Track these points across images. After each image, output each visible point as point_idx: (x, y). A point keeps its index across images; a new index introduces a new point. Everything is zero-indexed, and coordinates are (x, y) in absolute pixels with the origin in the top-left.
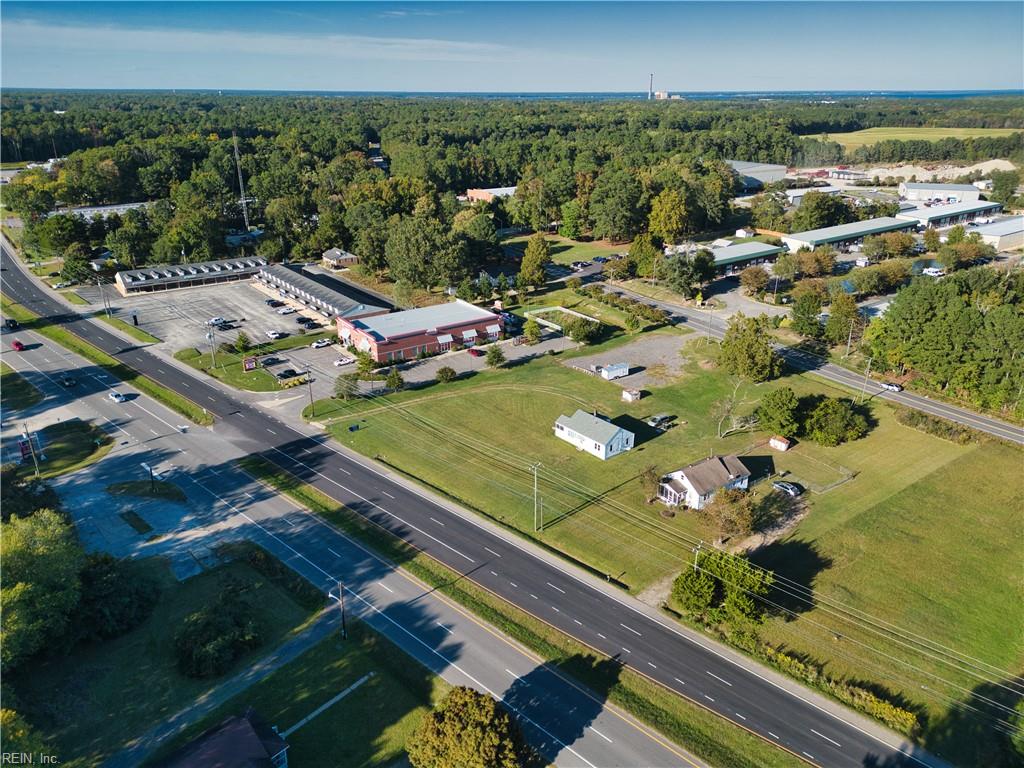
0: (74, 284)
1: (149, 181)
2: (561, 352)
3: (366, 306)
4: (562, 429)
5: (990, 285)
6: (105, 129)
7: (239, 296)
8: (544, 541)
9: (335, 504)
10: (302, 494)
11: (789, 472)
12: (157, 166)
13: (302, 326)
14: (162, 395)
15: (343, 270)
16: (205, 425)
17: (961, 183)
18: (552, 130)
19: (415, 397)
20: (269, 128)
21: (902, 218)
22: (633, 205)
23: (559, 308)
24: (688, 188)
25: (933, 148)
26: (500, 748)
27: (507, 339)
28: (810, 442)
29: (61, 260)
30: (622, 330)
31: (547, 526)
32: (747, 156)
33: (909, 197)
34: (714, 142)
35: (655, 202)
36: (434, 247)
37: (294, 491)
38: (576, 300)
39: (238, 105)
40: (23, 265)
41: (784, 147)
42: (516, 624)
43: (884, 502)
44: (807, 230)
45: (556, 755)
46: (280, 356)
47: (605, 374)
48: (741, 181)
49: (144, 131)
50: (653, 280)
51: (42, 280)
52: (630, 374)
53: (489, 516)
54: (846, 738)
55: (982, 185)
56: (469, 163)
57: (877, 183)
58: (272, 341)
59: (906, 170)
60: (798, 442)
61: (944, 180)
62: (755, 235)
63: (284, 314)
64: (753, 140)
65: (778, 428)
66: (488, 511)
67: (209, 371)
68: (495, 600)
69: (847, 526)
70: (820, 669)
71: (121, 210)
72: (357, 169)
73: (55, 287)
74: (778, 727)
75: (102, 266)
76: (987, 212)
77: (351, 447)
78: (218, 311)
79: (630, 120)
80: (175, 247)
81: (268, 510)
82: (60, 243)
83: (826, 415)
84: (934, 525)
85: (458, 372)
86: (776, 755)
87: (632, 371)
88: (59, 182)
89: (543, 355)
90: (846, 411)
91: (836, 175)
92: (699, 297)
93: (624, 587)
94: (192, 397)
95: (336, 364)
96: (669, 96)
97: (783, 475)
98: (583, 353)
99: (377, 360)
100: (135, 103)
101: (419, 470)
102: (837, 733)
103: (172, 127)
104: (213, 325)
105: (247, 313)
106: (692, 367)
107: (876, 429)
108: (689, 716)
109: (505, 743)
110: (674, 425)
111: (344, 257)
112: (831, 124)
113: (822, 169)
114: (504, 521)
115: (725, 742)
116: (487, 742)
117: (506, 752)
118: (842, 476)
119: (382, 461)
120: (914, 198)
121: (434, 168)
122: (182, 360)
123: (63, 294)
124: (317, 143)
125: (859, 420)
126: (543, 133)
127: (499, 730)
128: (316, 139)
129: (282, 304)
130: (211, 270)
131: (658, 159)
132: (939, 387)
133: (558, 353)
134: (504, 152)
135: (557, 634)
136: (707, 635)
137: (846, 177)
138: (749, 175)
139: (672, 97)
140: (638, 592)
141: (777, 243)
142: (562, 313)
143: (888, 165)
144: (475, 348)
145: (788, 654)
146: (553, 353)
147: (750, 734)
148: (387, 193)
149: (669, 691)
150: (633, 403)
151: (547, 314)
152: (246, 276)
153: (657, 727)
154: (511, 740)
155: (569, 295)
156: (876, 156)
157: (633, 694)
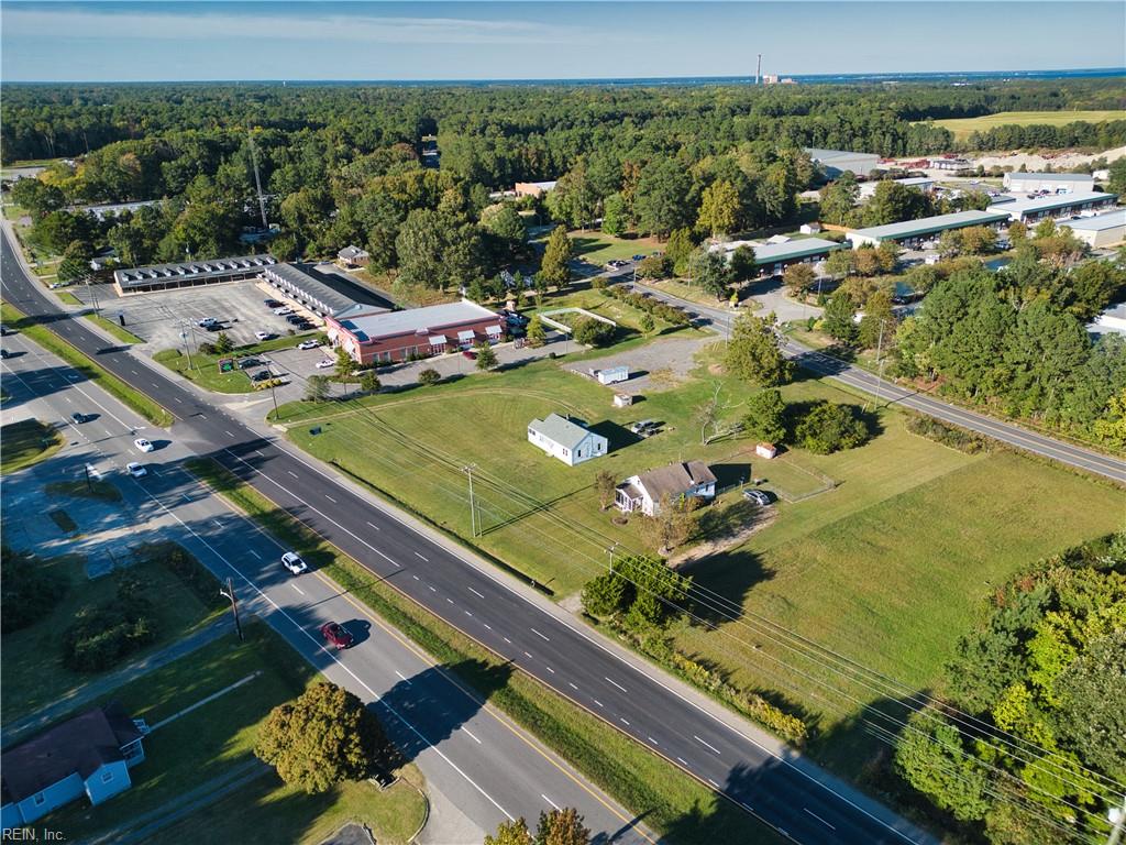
0: (70, 284)
1: (173, 177)
2: (563, 356)
3: (363, 305)
4: (534, 434)
5: (1042, 281)
6: (144, 122)
7: (239, 296)
8: (480, 547)
10: (242, 496)
11: (766, 481)
12: (182, 160)
13: (294, 327)
14: (128, 396)
15: (357, 269)
16: (164, 426)
17: (1080, 172)
18: (626, 119)
19: (391, 400)
20: (319, 119)
21: (993, 211)
22: (682, 198)
23: (577, 309)
24: (745, 178)
25: (1058, 134)
26: (344, 743)
27: (509, 341)
28: (801, 450)
29: (61, 259)
30: (640, 332)
31: (486, 532)
32: (838, 145)
33: (1013, 189)
34: (802, 129)
35: (705, 194)
36: (444, 243)
37: (234, 493)
38: (599, 301)
39: (299, 96)
40: (25, 265)
41: (884, 134)
42: (422, 628)
43: (861, 513)
44: (878, 225)
45: (417, 754)
46: (263, 358)
47: (601, 378)
48: (822, 172)
49: (185, 125)
50: (689, 280)
51: (42, 281)
52: (630, 378)
53: (431, 521)
54: (729, 746)
55: (1103, 175)
56: (520, 155)
57: (982, 174)
58: (258, 342)
59: (1020, 158)
60: (787, 450)
61: (1062, 169)
62: (822, 231)
63: (280, 314)
64: (847, 126)
65: (762, 434)
66: (431, 517)
67: (184, 373)
68: (409, 605)
69: (810, 536)
70: (725, 677)
71: (134, 208)
72: (394, 162)
73: (52, 286)
74: (660, 733)
75: (102, 265)
76: (1097, 204)
77: (308, 450)
78: (214, 311)
79: (718, 106)
80: (180, 245)
81: (200, 511)
82: (60, 241)
83: (821, 420)
84: (905, 535)
85: (444, 375)
86: (649, 760)
87: (631, 376)
88: (77, 177)
89: (541, 359)
90: (845, 417)
91: (937, 165)
92: (734, 298)
93: (549, 593)
94: (159, 399)
95: (318, 365)
96: (780, 79)
97: (759, 483)
98: (588, 356)
99: (360, 363)
100: (188, 96)
101: (371, 475)
102: (721, 740)
103: (214, 119)
104: (202, 325)
105: (242, 314)
106: (703, 371)
107: (880, 437)
108: (572, 720)
109: (352, 737)
110: (658, 432)
111: (359, 255)
112: (952, 108)
113: (923, 158)
114: (445, 526)
115: (601, 746)
116: (331, 735)
117: (352, 746)
118: (823, 485)
119: (336, 465)
120: (1018, 189)
121: (481, 161)
122: (160, 361)
123: (58, 294)
124: (361, 134)
125: (860, 426)
126: (617, 121)
127: (347, 723)
128: (360, 131)
129: (281, 305)
130: (214, 269)
131: (725, 148)
132: (968, 394)
133: (559, 357)
134: (562, 142)
135: (462, 638)
136: (620, 642)
137: (949, 167)
138: (830, 165)
139: (783, 81)
140: (561, 598)
141: (840, 239)
142: (578, 314)
143: (1000, 153)
144: (472, 350)
145: (699, 663)
146: (553, 356)
147: (629, 739)
148: (411, 187)
149: (559, 695)
150: (623, 409)
151: (561, 315)
152: (251, 275)
153: (533, 731)
154: (359, 734)
155: (594, 296)
156: (990, 144)
157: (522, 698)
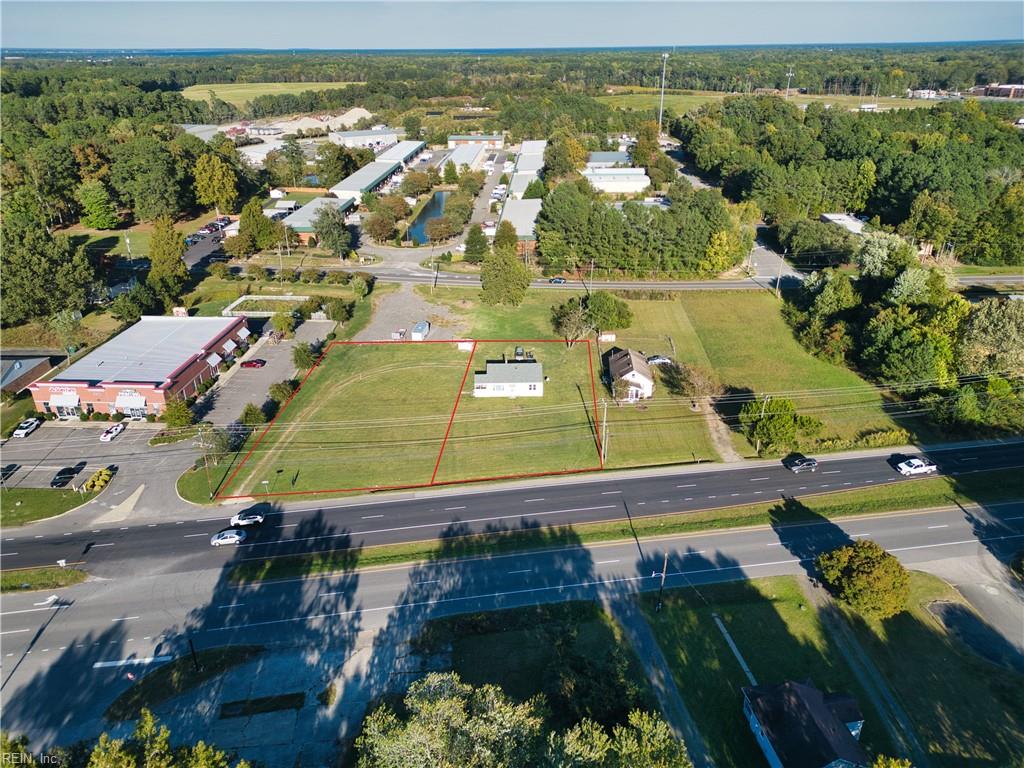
2: (334, 334)
4: (485, 387)
8: (618, 466)
9: (435, 543)
16: (77, 581)
23: (246, 297)
27: (256, 341)
57: (303, 135)
66: (547, 471)
92: (355, 255)
93: (709, 461)
95: (106, 439)
119: (382, 491)
140: (720, 459)
144: (241, 361)
151: (243, 306)
